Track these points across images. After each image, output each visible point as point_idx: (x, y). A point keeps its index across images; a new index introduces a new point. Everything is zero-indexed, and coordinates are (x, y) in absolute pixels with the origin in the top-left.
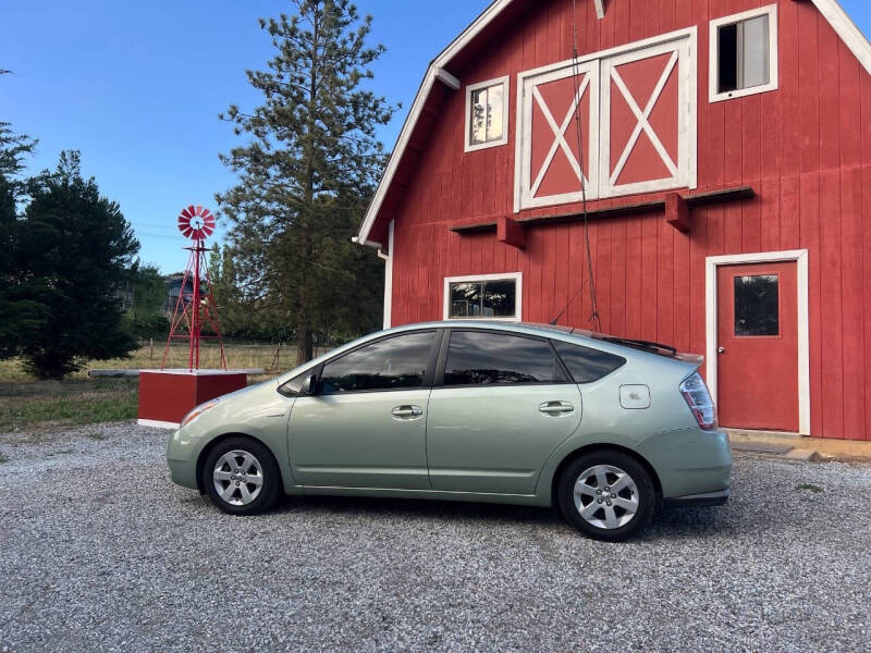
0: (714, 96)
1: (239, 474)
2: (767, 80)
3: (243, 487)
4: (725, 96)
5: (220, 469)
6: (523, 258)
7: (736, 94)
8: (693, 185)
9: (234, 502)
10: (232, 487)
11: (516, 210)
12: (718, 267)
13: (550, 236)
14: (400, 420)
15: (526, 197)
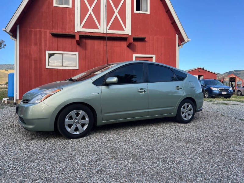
0: (135, 11)
1: (77, 121)
2: (147, 11)
3: (79, 126)
4: (138, 12)
5: (67, 119)
6: (78, 48)
7: (141, 12)
8: (130, 34)
9: (75, 133)
10: (73, 127)
11: (76, 31)
12: (136, 57)
13: (88, 42)
14: (140, 93)
15: (79, 28)
